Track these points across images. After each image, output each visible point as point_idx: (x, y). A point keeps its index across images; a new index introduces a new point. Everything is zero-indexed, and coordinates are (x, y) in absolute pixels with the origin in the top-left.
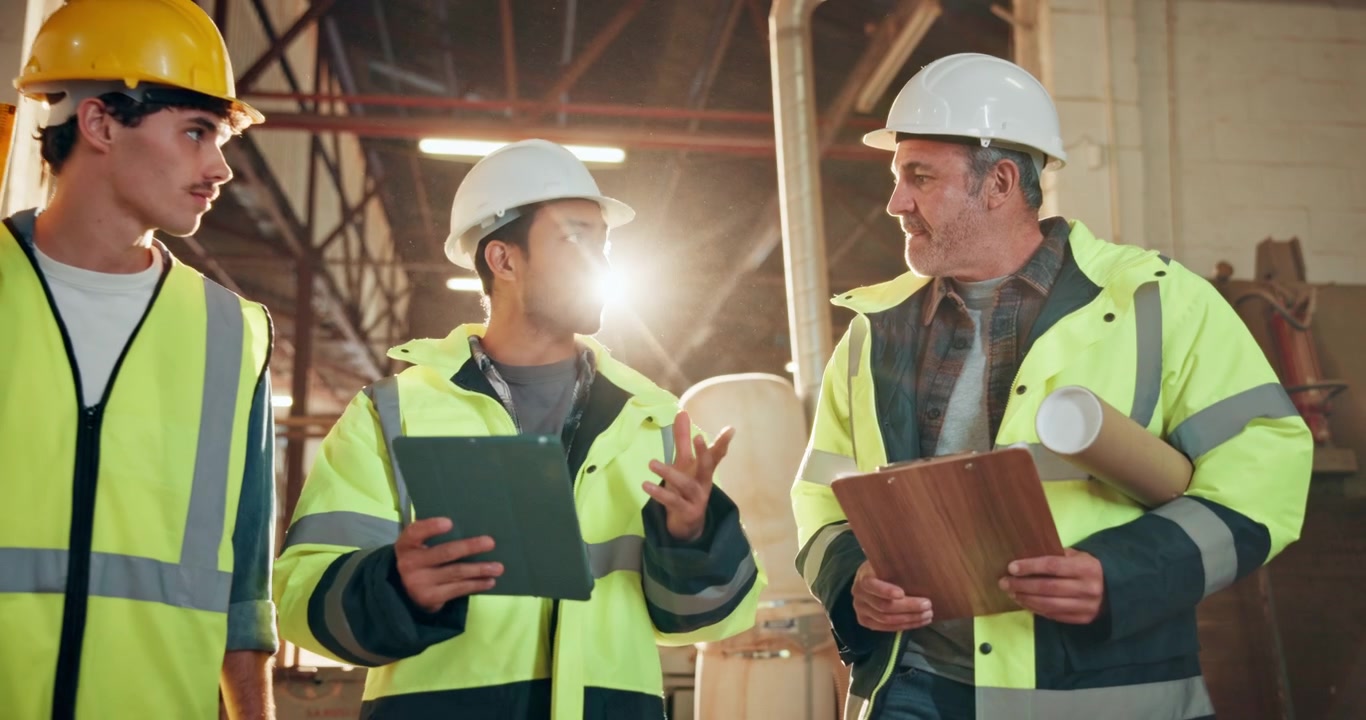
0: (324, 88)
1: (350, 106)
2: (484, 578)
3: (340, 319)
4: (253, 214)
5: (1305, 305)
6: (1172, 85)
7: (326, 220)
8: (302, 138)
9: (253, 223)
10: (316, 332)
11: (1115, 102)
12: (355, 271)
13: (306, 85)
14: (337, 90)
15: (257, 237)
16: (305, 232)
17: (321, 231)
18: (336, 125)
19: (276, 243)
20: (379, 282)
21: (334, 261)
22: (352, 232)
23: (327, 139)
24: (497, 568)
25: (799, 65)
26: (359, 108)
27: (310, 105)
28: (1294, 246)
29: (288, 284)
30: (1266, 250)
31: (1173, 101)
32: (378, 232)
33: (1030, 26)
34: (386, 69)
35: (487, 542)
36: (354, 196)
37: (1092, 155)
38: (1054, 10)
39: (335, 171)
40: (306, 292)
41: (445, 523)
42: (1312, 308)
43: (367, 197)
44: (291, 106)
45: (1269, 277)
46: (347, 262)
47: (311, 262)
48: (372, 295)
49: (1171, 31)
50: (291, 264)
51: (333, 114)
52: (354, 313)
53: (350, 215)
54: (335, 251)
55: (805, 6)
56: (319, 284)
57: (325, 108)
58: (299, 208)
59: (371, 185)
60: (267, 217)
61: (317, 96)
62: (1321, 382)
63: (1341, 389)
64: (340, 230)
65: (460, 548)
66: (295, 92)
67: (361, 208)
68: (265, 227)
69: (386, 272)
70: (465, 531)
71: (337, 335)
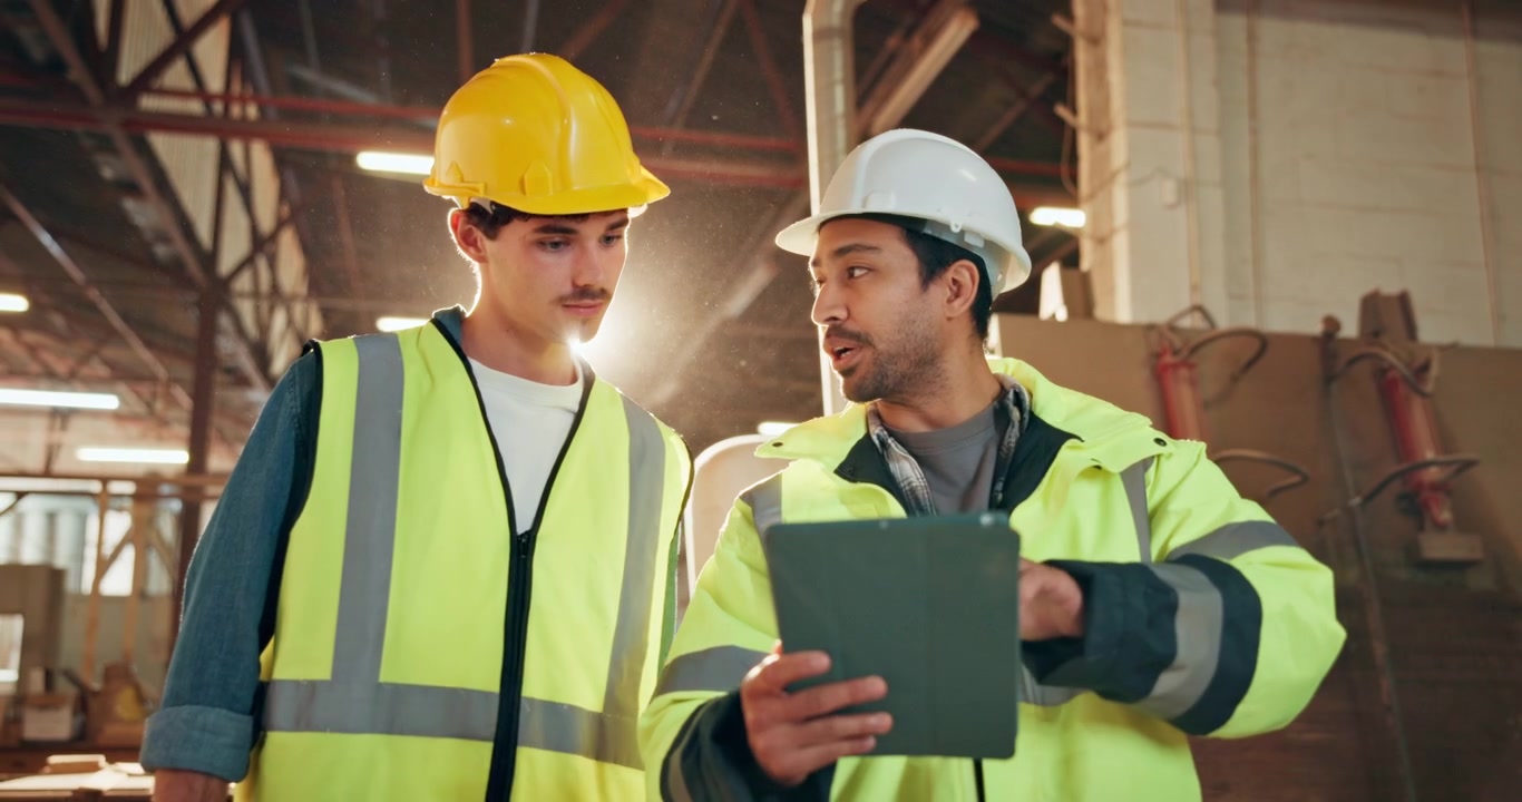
0: (236, 88)
1: (261, 109)
2: (860, 736)
3: (247, 364)
4: (148, 236)
5: (1425, 367)
6: (1253, 114)
7: (234, 248)
8: (210, 145)
9: (147, 247)
10: (219, 377)
11: (1194, 130)
12: (265, 306)
13: (215, 83)
14: (250, 91)
15: (151, 263)
16: (209, 259)
17: (228, 261)
18: (246, 132)
19: (175, 269)
20: (290, 322)
21: (242, 295)
22: (262, 264)
23: (236, 149)
24: (882, 721)
25: (838, 74)
26: (272, 113)
27: (218, 107)
28: (1403, 300)
29: (186, 321)
30: (1372, 305)
31: (1254, 132)
32: (291, 265)
33: (1096, 41)
34: (309, 74)
35: (876, 686)
36: (266, 222)
37: (1168, 191)
38: (1126, 23)
39: (246, 191)
40: (208, 330)
41: (820, 661)
42: (1435, 371)
43: (280, 224)
44: (195, 107)
45: (1376, 334)
46: (256, 294)
47: (215, 294)
48: (283, 337)
49: (1253, 53)
50: (192, 297)
51: (244, 118)
52: (262, 355)
53: (261, 244)
54: (243, 283)
55: (846, 6)
56: (224, 321)
57: (236, 110)
58: (204, 231)
59: (286, 210)
60: (164, 239)
61: (227, 97)
62: (1442, 458)
63: (1469, 464)
64: (248, 262)
65: (838, 695)
66: (200, 91)
67: (274, 237)
68: (161, 251)
69: (298, 309)
70: (845, 670)
71: (242, 381)
